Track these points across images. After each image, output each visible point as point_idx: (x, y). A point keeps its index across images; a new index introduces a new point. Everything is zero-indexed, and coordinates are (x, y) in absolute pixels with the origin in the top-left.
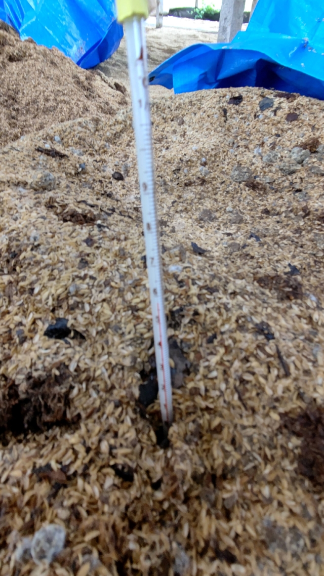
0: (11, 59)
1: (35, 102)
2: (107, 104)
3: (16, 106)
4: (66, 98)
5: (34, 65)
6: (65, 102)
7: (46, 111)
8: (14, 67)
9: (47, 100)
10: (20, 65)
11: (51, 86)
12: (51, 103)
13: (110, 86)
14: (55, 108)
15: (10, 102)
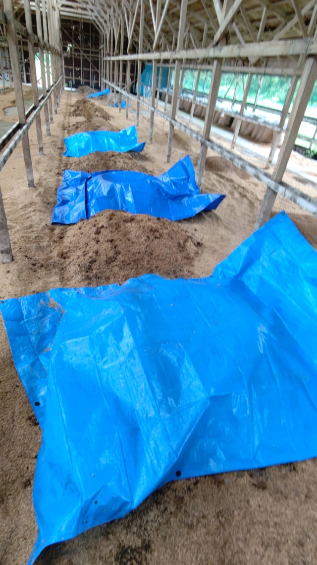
0: (156, 238)
1: (158, 256)
2: (189, 254)
3: (152, 257)
4: (170, 256)
5: (163, 241)
6: (169, 257)
7: (161, 260)
8: (156, 241)
9: (163, 256)
10: (158, 240)
11: (167, 251)
12: (164, 258)
13: (194, 244)
14: (164, 259)
15: (150, 255)
